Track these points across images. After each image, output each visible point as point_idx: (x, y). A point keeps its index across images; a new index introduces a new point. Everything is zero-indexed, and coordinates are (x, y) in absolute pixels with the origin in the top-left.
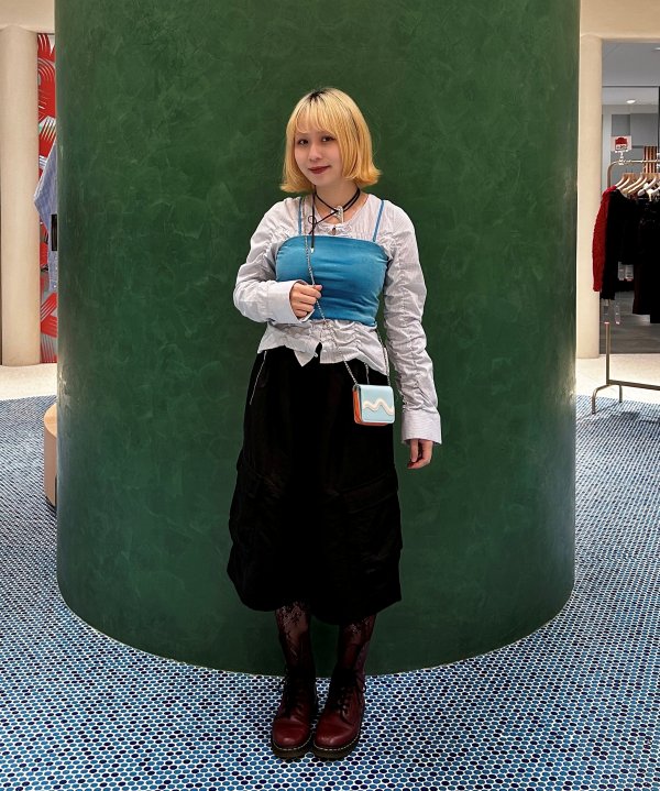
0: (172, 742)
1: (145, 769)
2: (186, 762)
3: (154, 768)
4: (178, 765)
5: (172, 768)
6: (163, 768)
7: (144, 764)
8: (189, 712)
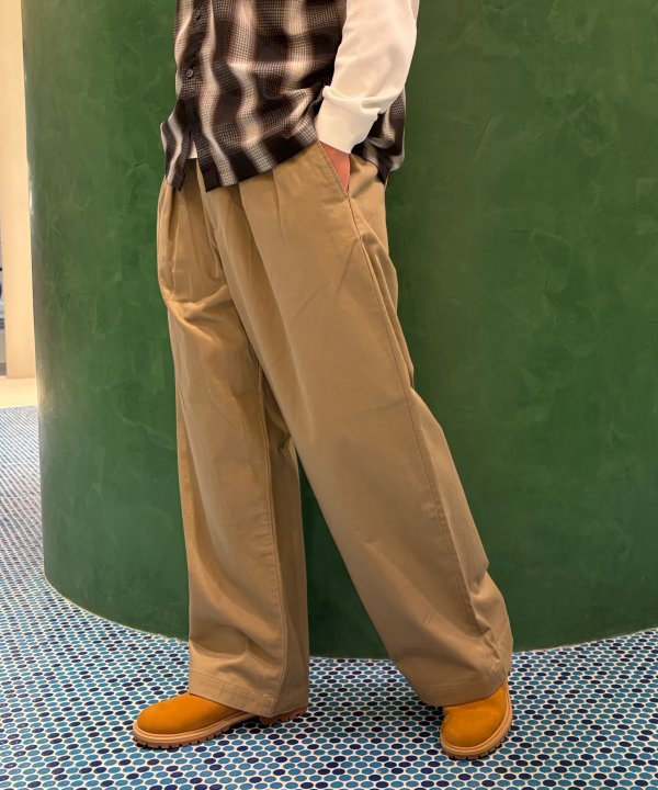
1: (55, 772)
3: (69, 771)
5: (97, 771)
6: (83, 771)
7: (57, 764)
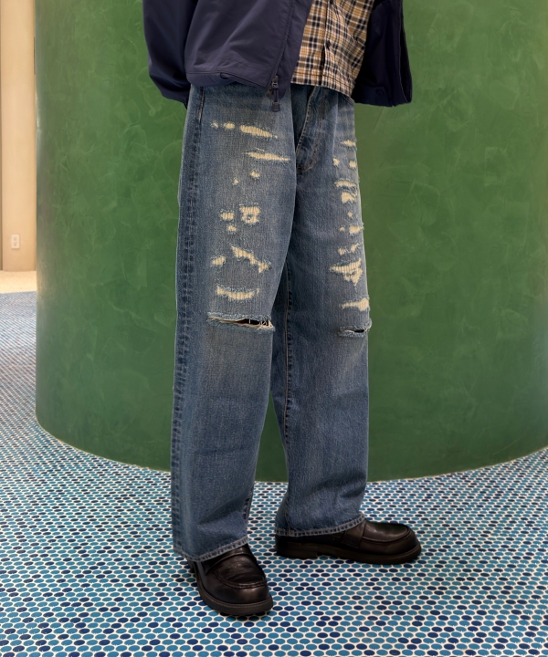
0: (116, 530)
2: (126, 548)
4: (117, 550)
8: (141, 507)
